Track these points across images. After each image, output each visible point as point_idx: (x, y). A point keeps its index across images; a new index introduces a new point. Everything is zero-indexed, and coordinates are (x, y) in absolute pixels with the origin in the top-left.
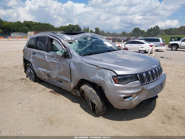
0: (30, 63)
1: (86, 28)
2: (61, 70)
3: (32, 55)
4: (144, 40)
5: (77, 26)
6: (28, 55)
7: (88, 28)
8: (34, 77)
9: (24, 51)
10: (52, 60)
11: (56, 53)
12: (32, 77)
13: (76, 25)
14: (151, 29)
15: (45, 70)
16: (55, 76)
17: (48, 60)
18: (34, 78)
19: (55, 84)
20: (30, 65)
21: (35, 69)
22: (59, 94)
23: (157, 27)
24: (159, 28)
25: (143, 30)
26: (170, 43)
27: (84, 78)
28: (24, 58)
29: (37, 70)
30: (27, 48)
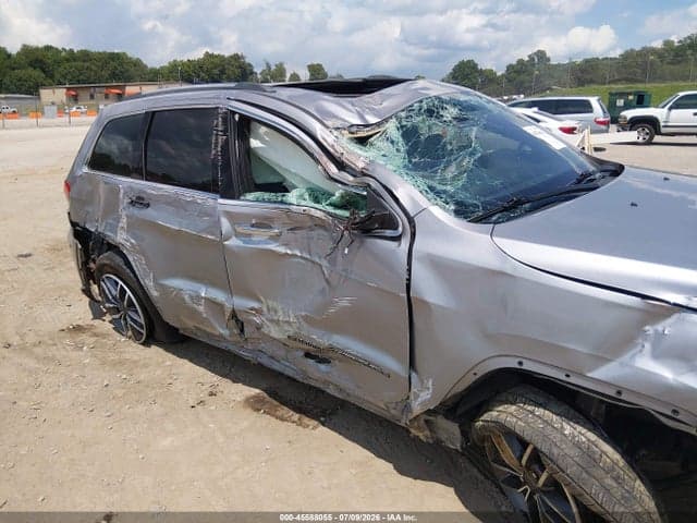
0: (115, 248)
1: (273, 68)
2: (331, 303)
3: (125, 213)
4: (536, 109)
5: (236, 57)
6: (97, 210)
7: (281, 64)
8: (142, 321)
9: (74, 189)
10: (262, 240)
11: (282, 202)
12: (132, 319)
13: (231, 57)
14: (520, 62)
15: (219, 296)
16: (286, 327)
17: (233, 242)
18: (141, 327)
19: (277, 367)
20: (119, 260)
21: (148, 283)
22: (306, 420)
23: (541, 55)
24: (549, 60)
25: (489, 68)
26: (625, 118)
27: (528, 366)
28: (73, 224)
29: (163, 288)
30: (86, 169)
